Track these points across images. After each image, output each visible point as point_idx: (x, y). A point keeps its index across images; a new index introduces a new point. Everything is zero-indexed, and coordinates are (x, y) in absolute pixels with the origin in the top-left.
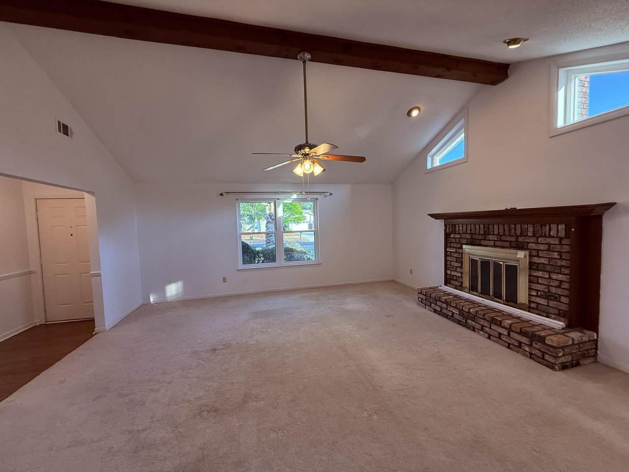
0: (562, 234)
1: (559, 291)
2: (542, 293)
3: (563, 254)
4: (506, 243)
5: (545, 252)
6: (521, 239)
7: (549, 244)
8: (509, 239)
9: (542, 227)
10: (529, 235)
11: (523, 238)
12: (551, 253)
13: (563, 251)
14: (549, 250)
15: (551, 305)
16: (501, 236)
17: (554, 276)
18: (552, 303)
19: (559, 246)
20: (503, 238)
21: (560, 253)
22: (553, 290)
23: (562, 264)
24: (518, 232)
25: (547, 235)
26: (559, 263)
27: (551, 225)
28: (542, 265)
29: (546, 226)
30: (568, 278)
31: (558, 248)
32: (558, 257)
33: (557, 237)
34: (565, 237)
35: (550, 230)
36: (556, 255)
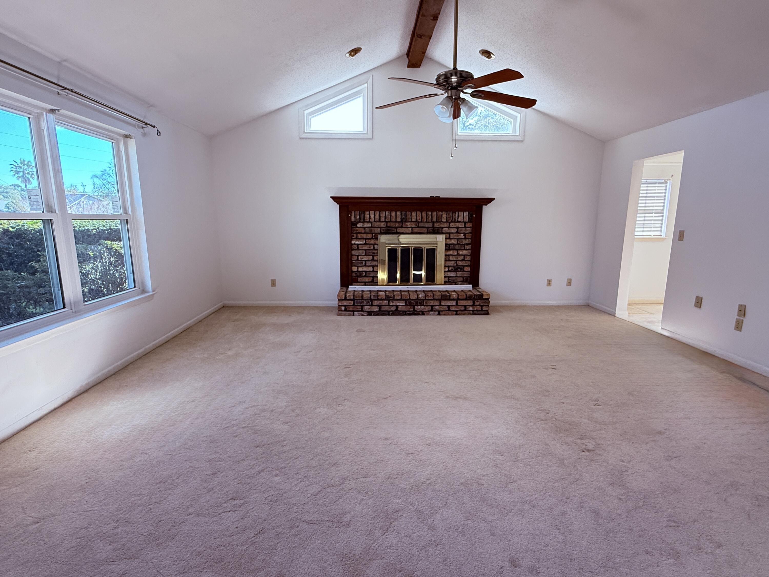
0: (466, 219)
1: (464, 263)
2: (452, 268)
3: (467, 234)
4: (424, 229)
5: (455, 234)
6: (436, 225)
7: (457, 228)
8: (426, 225)
9: (452, 214)
10: (443, 221)
11: (438, 224)
12: (459, 234)
13: (467, 232)
14: (457, 232)
15: (458, 275)
16: (418, 222)
17: (461, 253)
18: (459, 274)
19: (464, 229)
20: (421, 225)
21: (465, 234)
22: (460, 263)
23: (466, 242)
24: (435, 220)
25: (456, 221)
26: (464, 242)
27: (459, 212)
28: (453, 245)
29: (456, 213)
30: (469, 252)
31: (463, 230)
32: (463, 237)
33: (463, 222)
34: (468, 222)
35: (458, 216)
36: (462, 236)
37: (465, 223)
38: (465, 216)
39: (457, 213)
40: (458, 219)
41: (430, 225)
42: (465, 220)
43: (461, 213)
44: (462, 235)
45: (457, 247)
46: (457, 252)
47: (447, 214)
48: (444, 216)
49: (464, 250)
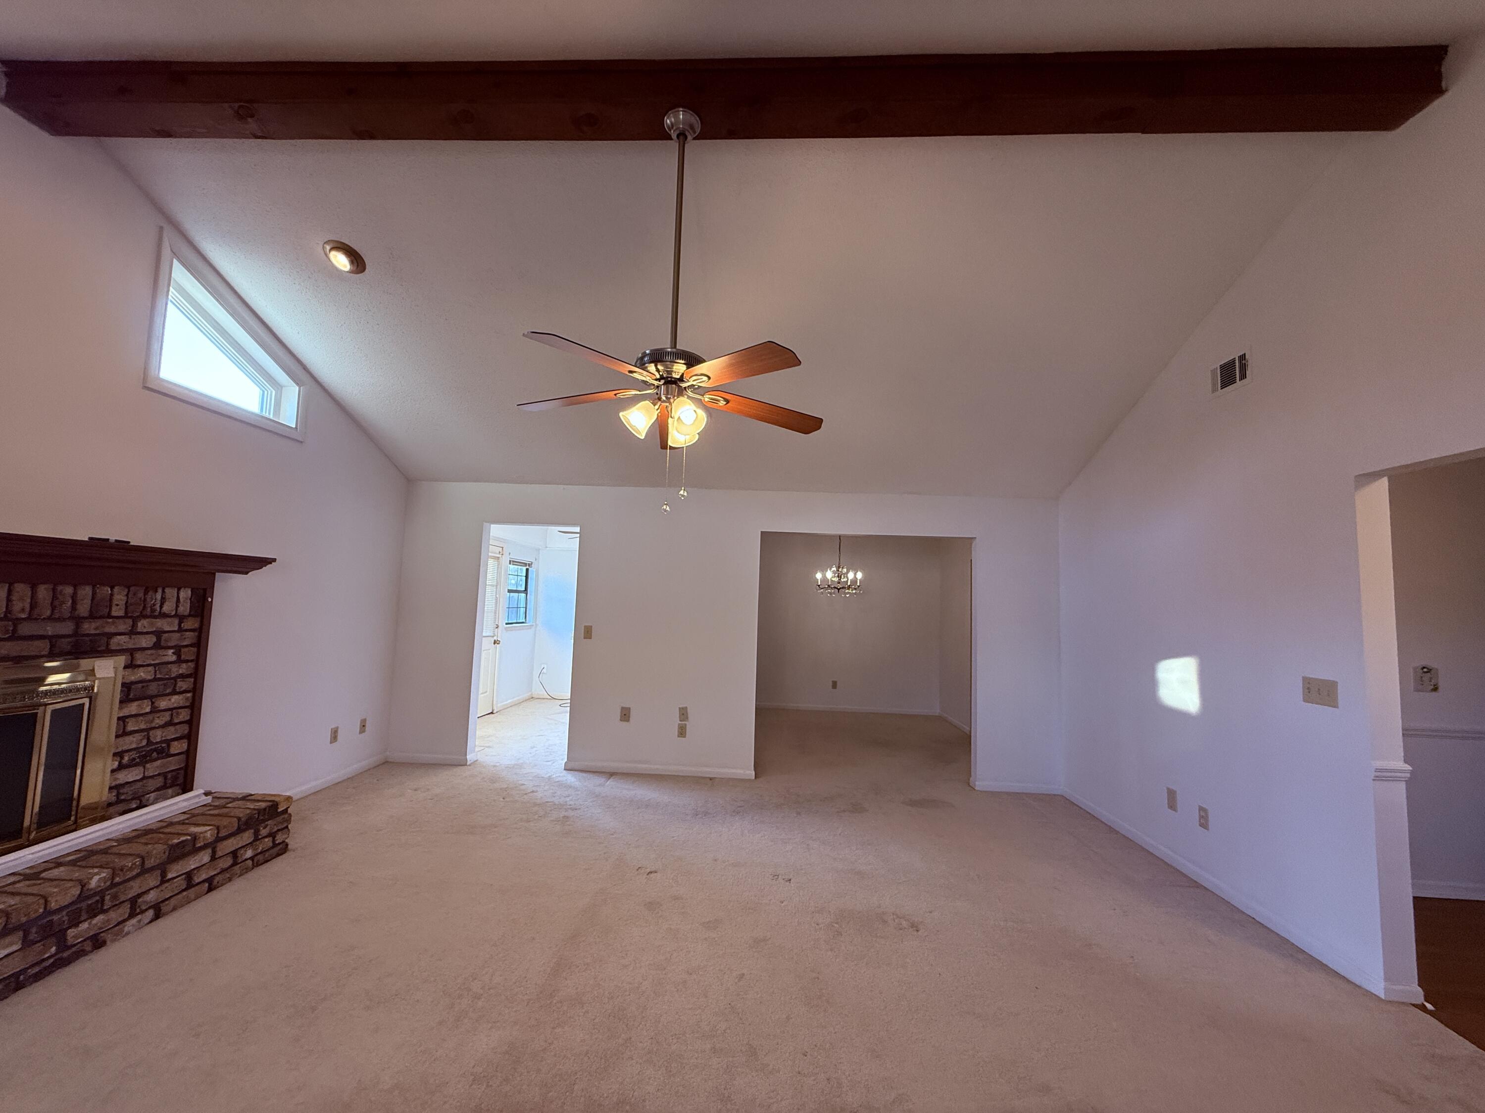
0: (185, 609)
1: (171, 733)
2: (134, 755)
3: (183, 650)
5: (149, 652)
7: (159, 634)
9: (146, 593)
10: (114, 614)
11: (99, 623)
12: (161, 652)
13: (185, 643)
14: (157, 646)
15: (149, 773)
16: (17, 621)
17: (163, 704)
18: (153, 768)
19: (178, 635)
21: (178, 650)
22: (158, 736)
23: (181, 672)
25: (157, 613)
26: (175, 670)
27: (167, 590)
28: (140, 685)
29: (156, 591)
31: (175, 639)
32: (174, 658)
33: (176, 615)
34: (190, 615)
35: (163, 600)
37: (182, 619)
38: (181, 600)
39: (160, 591)
40: (161, 607)
41: (67, 628)
42: (181, 609)
43: (171, 592)
44: (171, 652)
45: (153, 689)
46: (153, 703)
47: (127, 595)
48: (120, 597)
49: (174, 693)
